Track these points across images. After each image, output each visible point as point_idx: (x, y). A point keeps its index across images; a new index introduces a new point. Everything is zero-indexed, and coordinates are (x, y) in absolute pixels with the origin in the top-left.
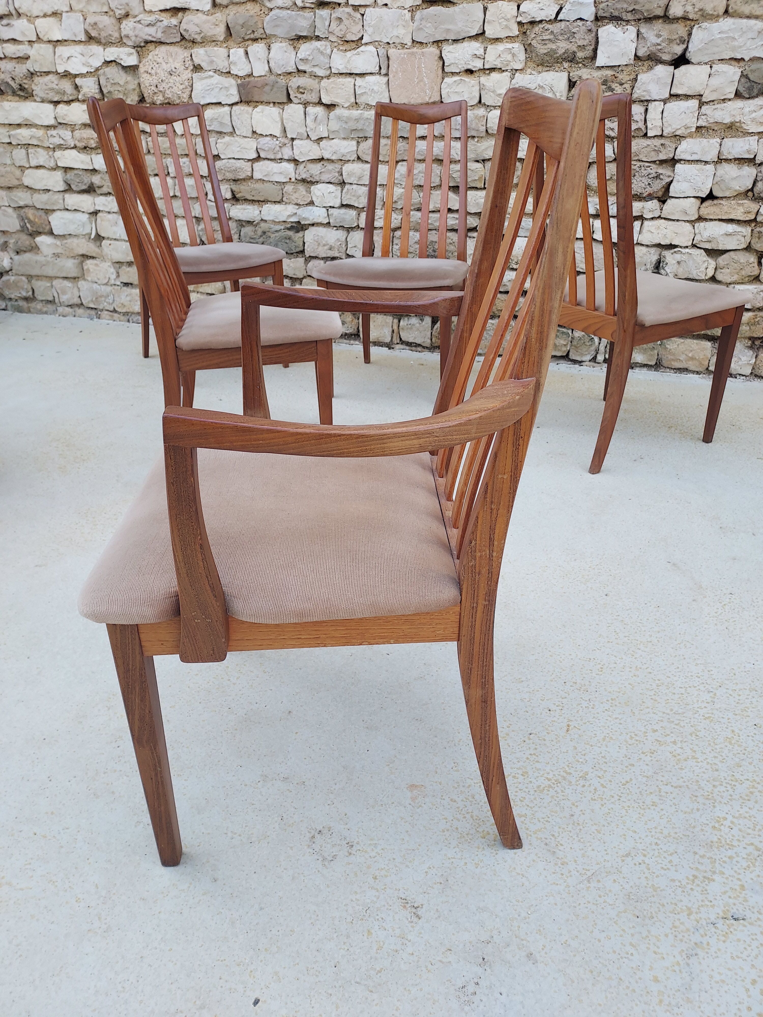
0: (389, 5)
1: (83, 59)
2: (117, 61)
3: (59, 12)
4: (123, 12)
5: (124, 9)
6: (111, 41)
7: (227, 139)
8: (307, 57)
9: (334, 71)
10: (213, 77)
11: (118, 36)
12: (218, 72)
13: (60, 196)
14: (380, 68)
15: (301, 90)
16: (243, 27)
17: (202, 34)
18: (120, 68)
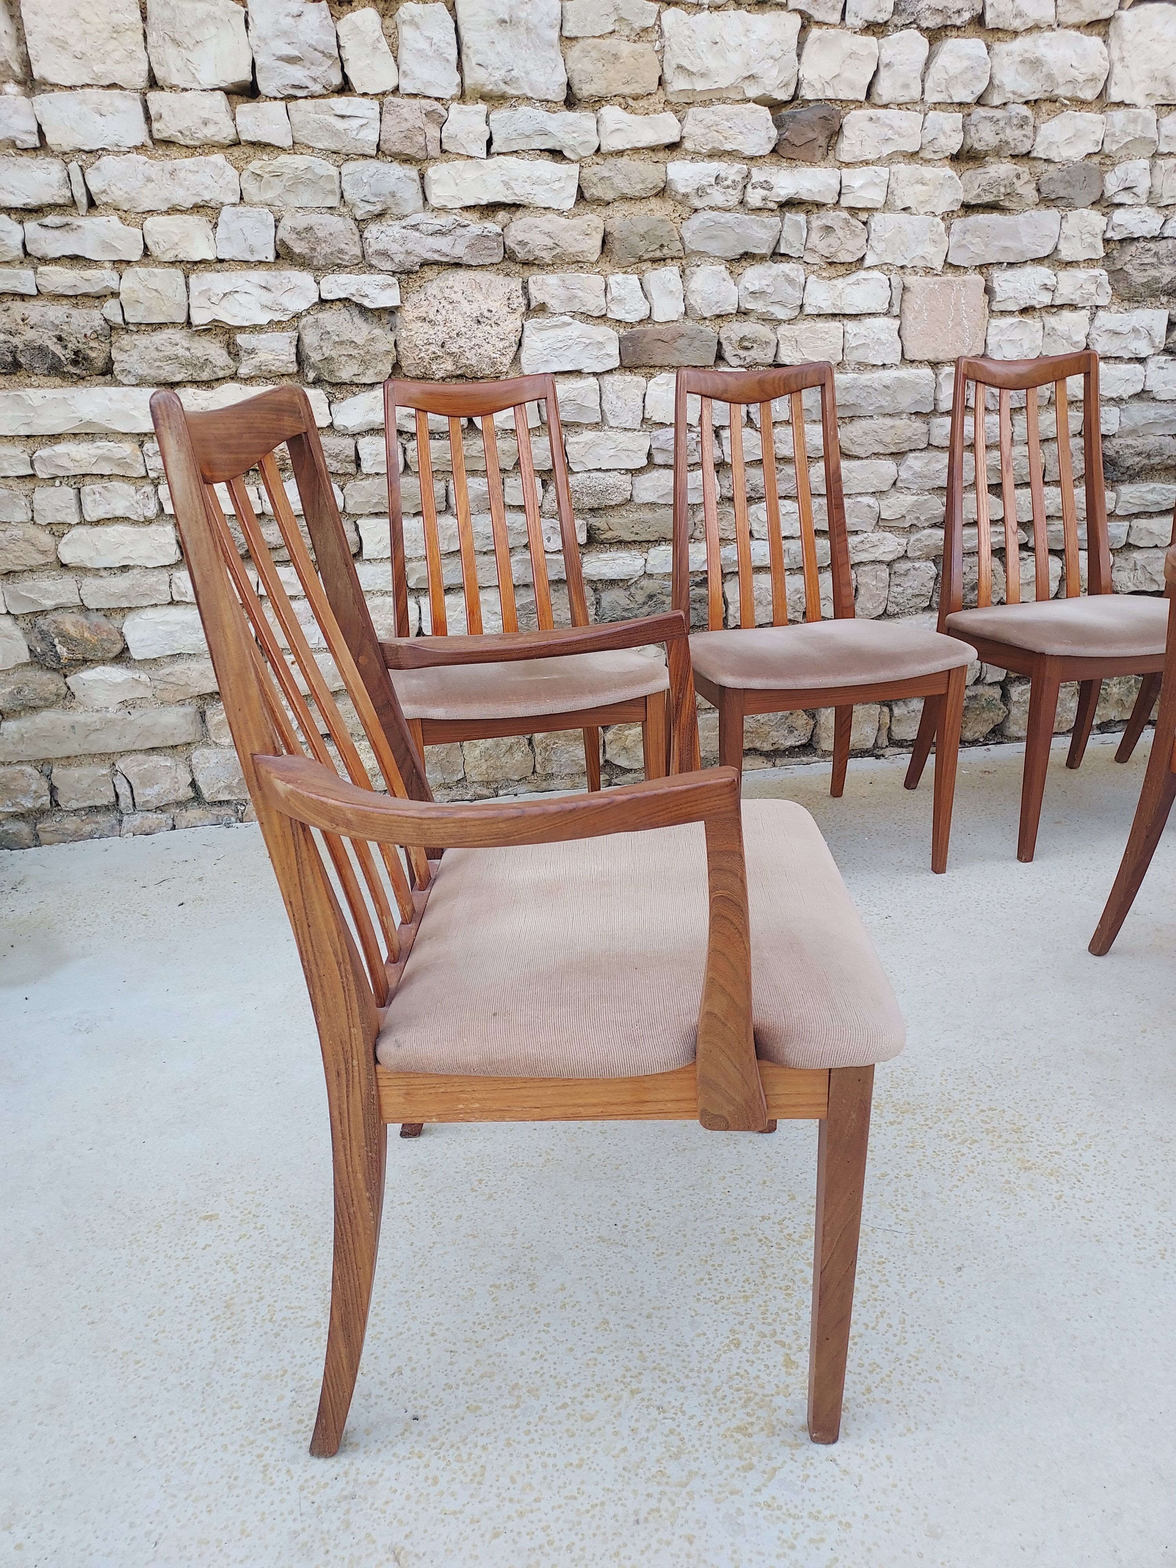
0: (914, 210)
1: (266, 298)
2: (354, 299)
3: (212, 204)
4: (378, 208)
5: (384, 202)
6: (340, 262)
7: (588, 436)
8: (766, 288)
9: (808, 310)
10: (571, 324)
11: (357, 251)
12: (578, 317)
13: (164, 576)
14: (890, 304)
15: (746, 344)
16: (643, 237)
17: (558, 250)
18: (355, 312)
